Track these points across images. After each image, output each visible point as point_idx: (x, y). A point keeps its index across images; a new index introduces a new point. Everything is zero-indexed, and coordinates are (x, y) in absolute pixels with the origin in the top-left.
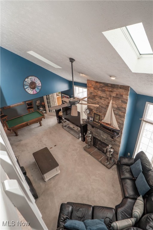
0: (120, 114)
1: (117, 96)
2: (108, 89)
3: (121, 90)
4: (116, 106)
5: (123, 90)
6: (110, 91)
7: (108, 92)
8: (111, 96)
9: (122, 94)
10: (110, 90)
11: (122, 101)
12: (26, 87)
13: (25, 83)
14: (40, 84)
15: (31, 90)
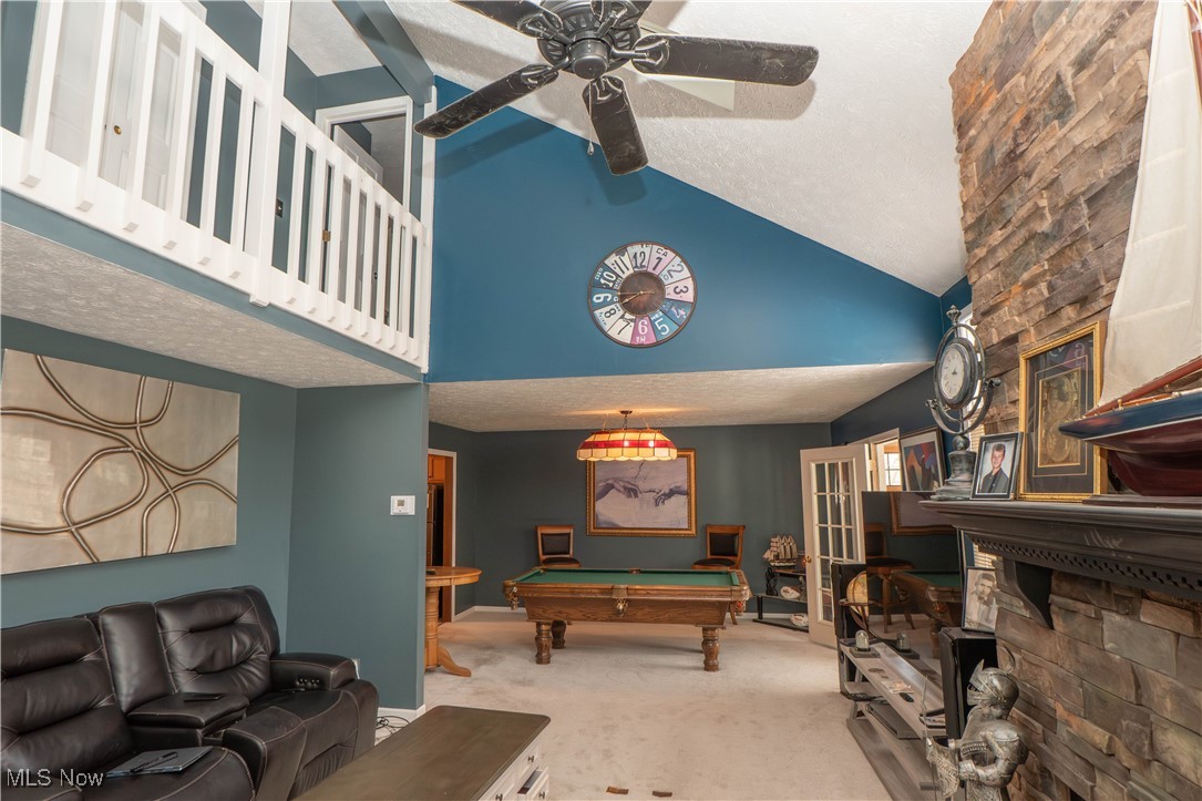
12: (601, 300)
13: (602, 276)
14: (685, 290)
15: (622, 317)
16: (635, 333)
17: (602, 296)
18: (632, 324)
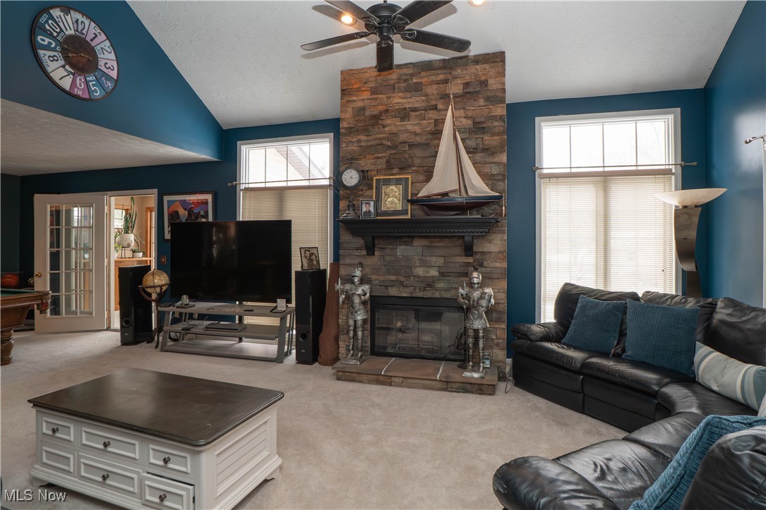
0: (486, 143)
1: (466, 91)
2: (434, 78)
3: (478, 67)
4: (467, 123)
5: (487, 66)
6: (438, 83)
7: (435, 87)
8: (445, 97)
9: (483, 78)
10: (441, 77)
11: (487, 99)
12: (46, 43)
13: (47, 22)
14: (112, 68)
15: (63, 67)
16: (73, 84)
17: (47, 40)
18: (72, 76)
